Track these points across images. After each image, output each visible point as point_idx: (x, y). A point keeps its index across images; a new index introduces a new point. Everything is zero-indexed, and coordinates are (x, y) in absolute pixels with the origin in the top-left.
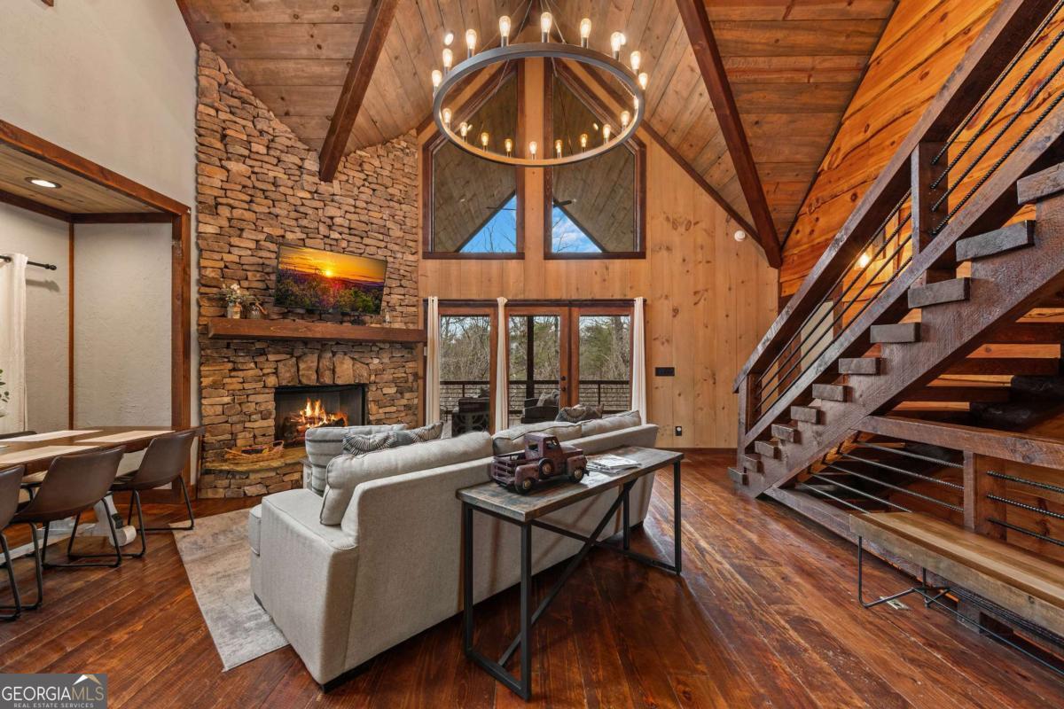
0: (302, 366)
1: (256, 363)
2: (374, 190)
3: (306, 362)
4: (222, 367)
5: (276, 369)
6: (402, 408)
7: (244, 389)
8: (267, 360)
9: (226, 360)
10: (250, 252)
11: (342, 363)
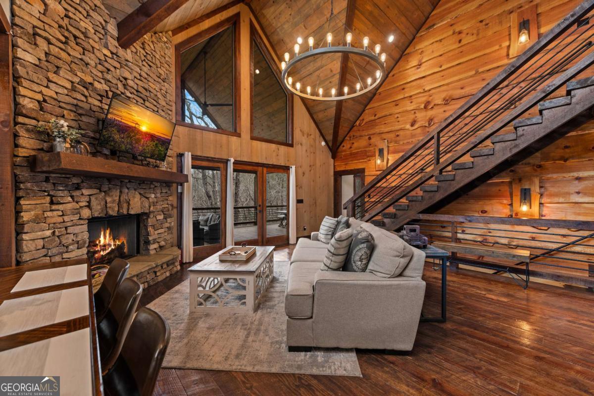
0: (109, 199)
1: (72, 197)
2: (150, 66)
3: (112, 196)
4: (43, 201)
5: (89, 202)
6: (167, 230)
7: (64, 222)
8: (82, 194)
9: (46, 194)
10: (66, 92)
11: (134, 197)
